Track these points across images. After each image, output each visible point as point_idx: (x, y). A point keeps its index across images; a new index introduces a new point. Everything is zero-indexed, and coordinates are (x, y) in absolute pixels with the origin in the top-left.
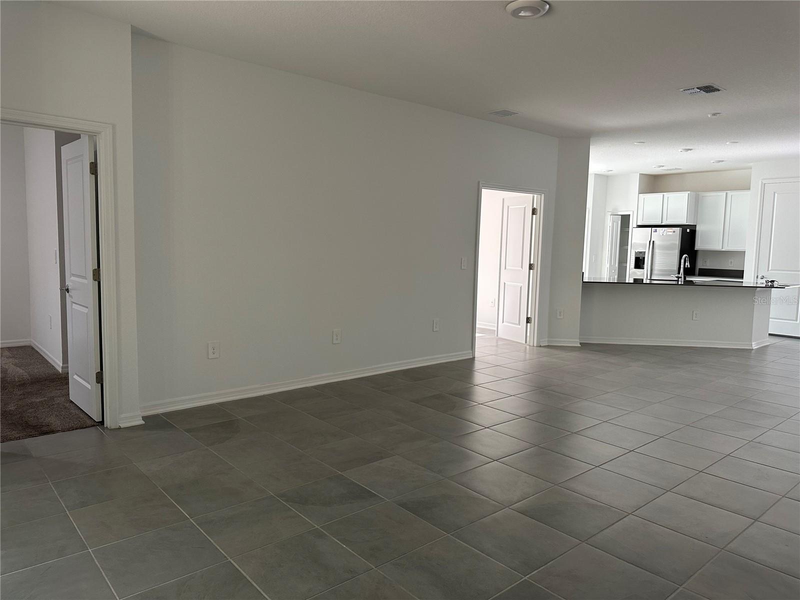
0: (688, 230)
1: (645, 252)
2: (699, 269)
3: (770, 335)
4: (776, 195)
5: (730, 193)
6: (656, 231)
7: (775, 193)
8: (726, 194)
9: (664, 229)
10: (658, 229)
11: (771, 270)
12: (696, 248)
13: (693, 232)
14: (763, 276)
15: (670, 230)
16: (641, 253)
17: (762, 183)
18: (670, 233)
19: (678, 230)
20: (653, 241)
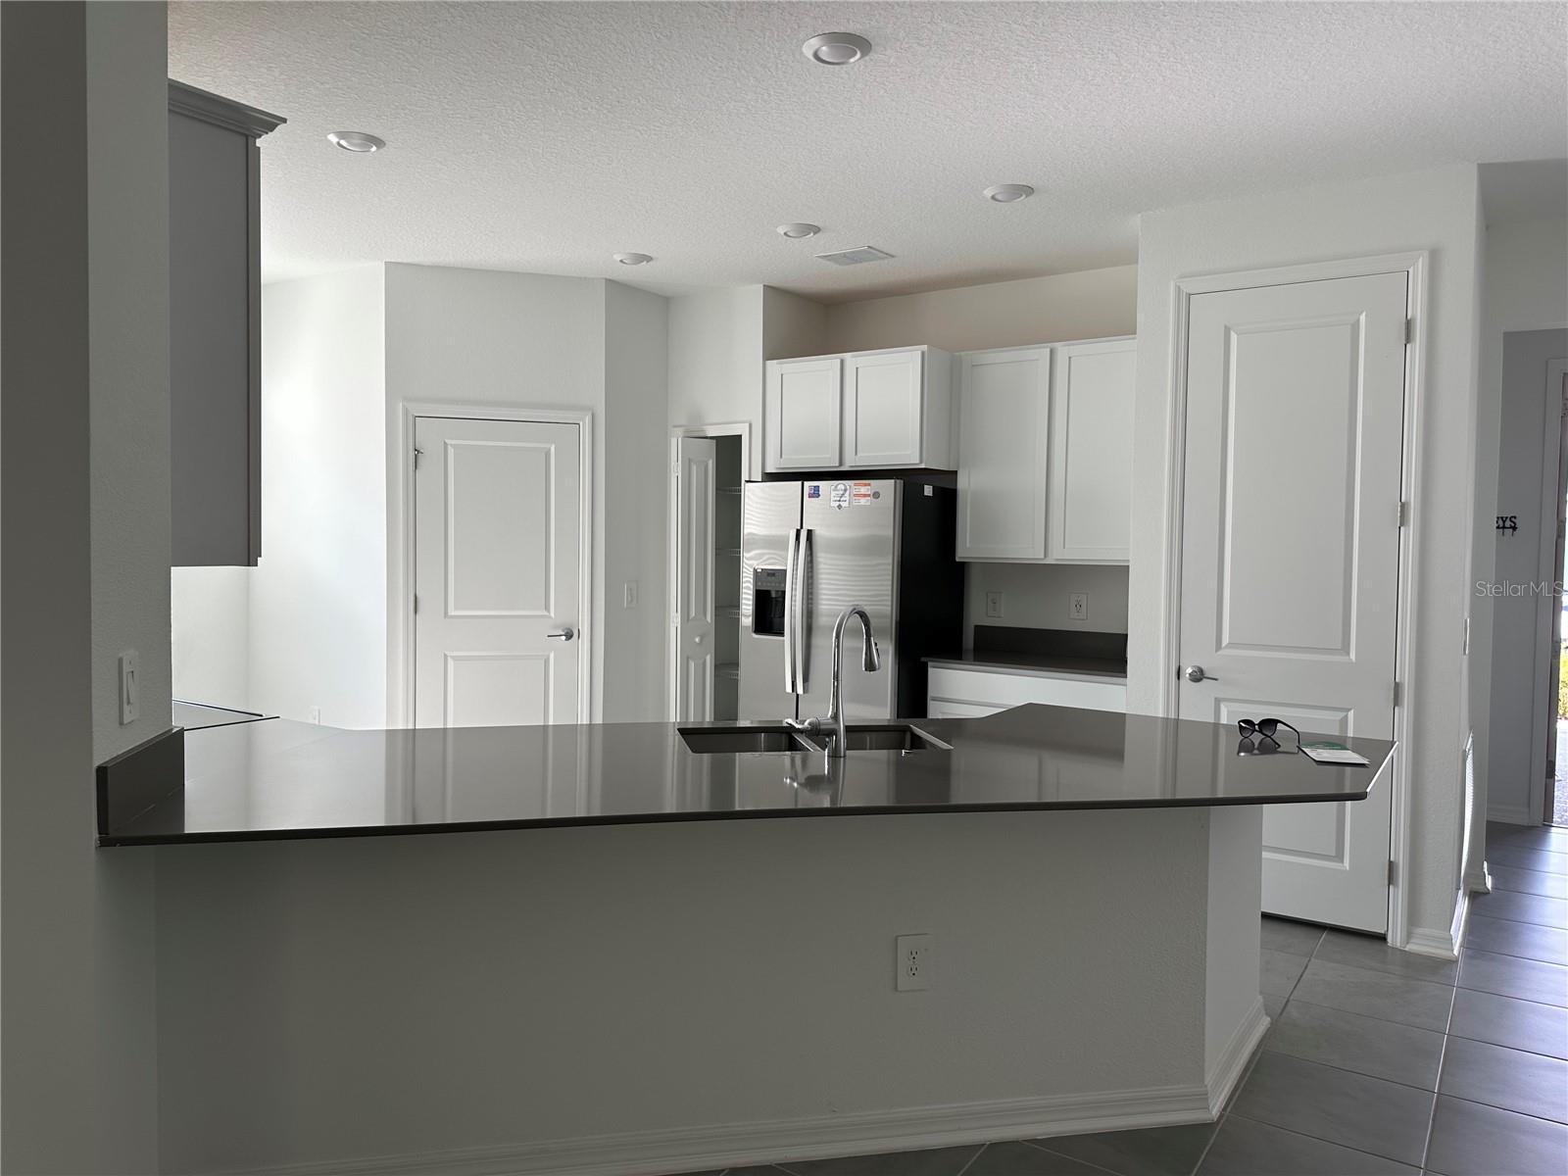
0: (928, 491)
1: (785, 571)
2: (976, 626)
3: (1266, 916)
4: (1234, 337)
5: (1063, 350)
6: (815, 493)
7: (1227, 330)
8: (1052, 352)
9: (841, 485)
10: (823, 485)
11: (1231, 645)
12: (961, 554)
13: (947, 498)
14: (1201, 671)
15: (863, 490)
16: (771, 573)
17: (1179, 289)
18: (863, 501)
19: (887, 487)
20: (810, 532)
